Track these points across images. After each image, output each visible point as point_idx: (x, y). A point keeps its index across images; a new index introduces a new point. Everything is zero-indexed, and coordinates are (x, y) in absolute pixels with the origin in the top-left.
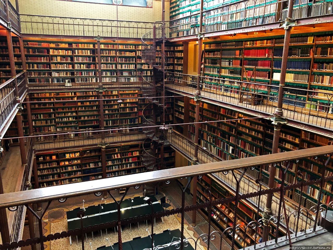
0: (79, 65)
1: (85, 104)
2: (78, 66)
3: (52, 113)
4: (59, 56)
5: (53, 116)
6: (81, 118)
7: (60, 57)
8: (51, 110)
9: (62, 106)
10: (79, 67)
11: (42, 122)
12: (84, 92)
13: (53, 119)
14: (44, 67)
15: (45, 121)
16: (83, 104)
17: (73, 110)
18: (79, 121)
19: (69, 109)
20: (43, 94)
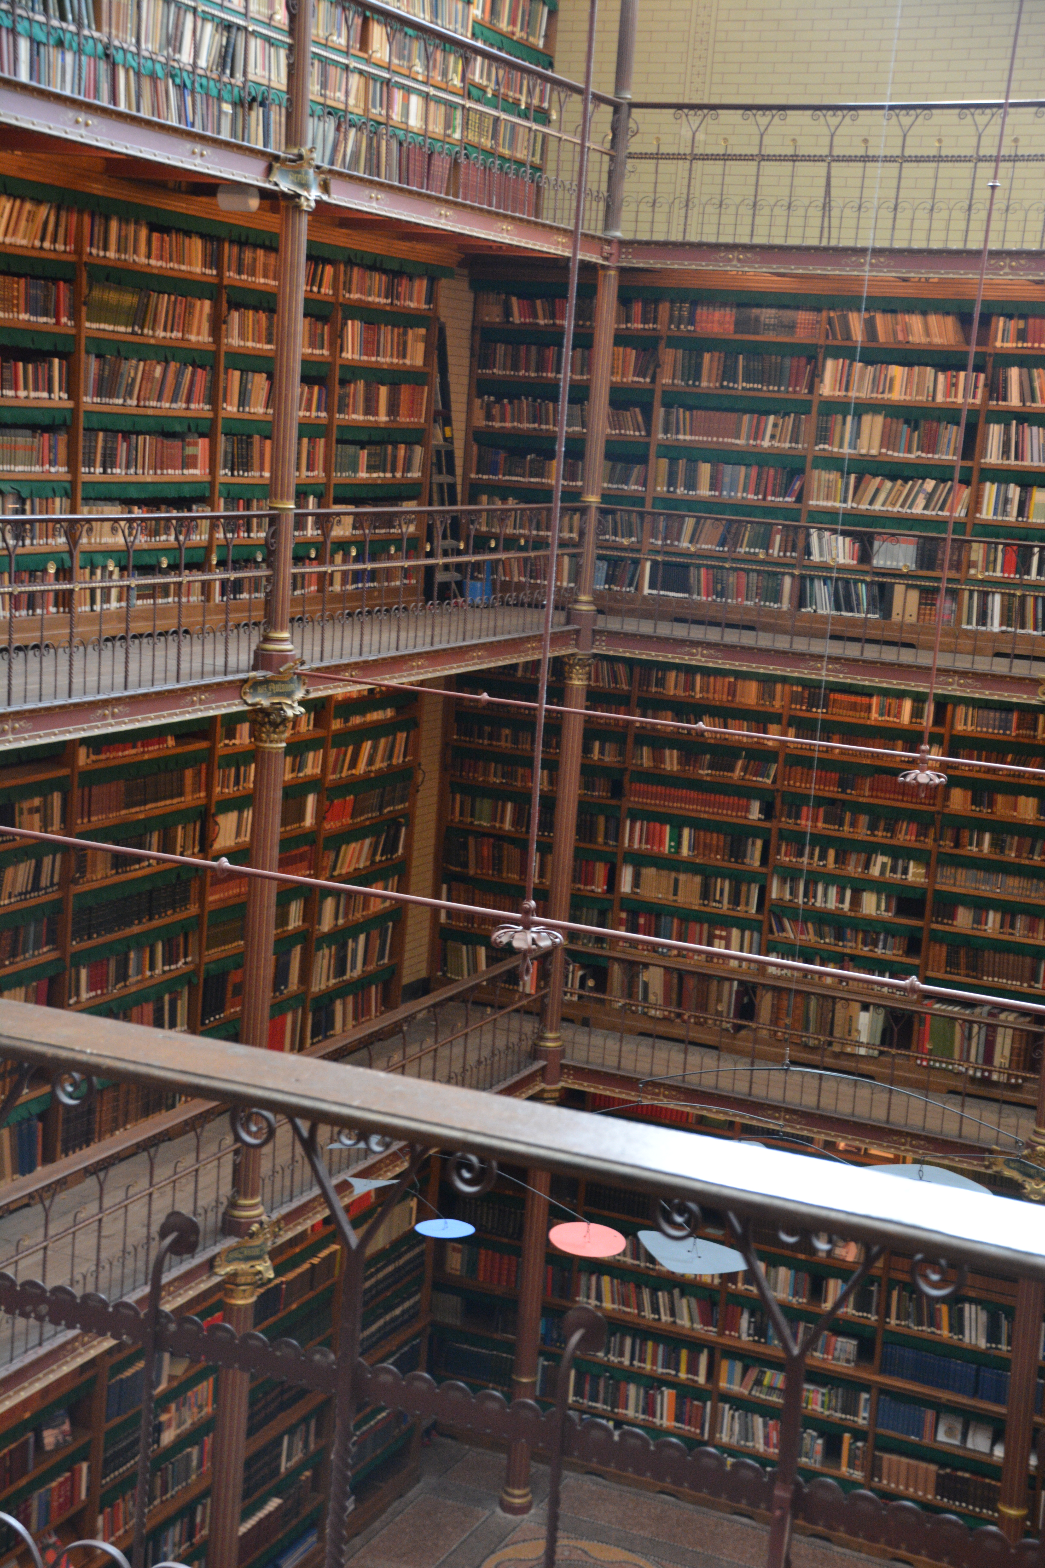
0: (1014, 492)
1: (1002, 808)
2: (1007, 501)
3: (753, 831)
4: (874, 408)
5: (758, 854)
6: (953, 917)
7: (879, 420)
8: (748, 810)
9: (832, 791)
10: (1014, 509)
11: (676, 881)
12: (1006, 707)
13: (752, 877)
14: (758, 485)
15: (698, 879)
16: (991, 804)
17: (905, 836)
18: (937, 938)
19: (873, 827)
20: (720, 680)
